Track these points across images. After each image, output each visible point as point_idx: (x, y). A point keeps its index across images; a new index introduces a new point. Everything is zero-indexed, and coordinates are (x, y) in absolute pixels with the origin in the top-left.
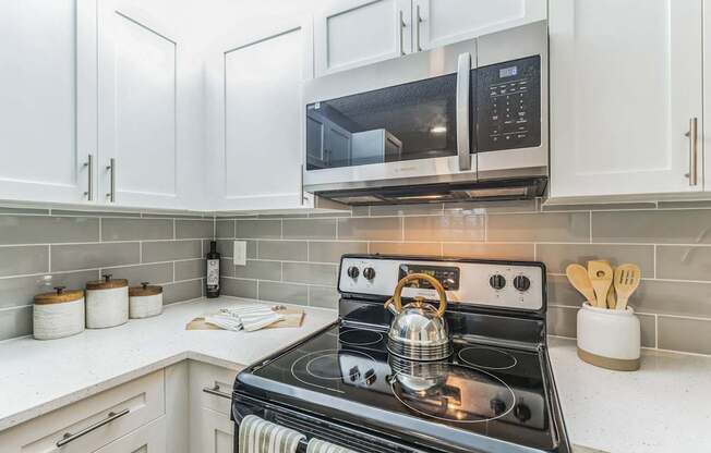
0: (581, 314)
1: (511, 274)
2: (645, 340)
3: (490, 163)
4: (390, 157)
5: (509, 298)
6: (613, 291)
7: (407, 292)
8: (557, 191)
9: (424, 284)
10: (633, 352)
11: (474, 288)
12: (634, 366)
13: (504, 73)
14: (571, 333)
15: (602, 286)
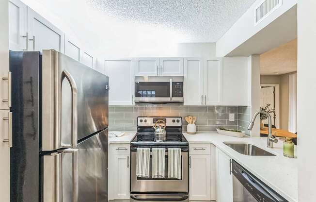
0: (188, 126)
1: (176, 119)
2: (197, 130)
3: (175, 99)
4: (156, 96)
5: (176, 124)
6: (192, 122)
7: (157, 125)
8: (185, 104)
9: (161, 122)
10: (195, 131)
11: (169, 123)
12: (195, 133)
13: (177, 84)
14: (186, 130)
15: (191, 121)
